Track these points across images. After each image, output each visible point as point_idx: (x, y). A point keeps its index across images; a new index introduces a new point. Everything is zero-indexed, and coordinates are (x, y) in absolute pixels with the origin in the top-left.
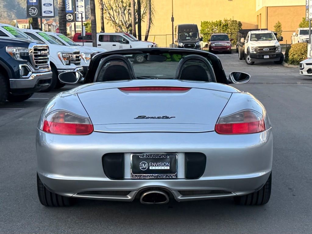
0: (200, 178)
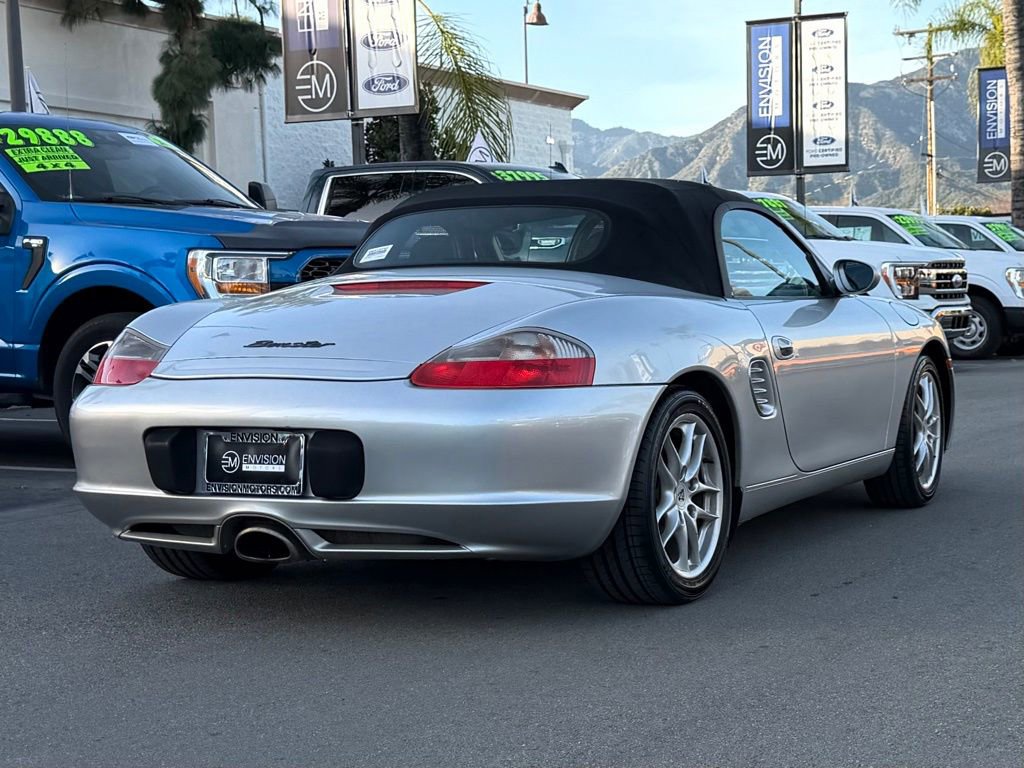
0: (356, 498)
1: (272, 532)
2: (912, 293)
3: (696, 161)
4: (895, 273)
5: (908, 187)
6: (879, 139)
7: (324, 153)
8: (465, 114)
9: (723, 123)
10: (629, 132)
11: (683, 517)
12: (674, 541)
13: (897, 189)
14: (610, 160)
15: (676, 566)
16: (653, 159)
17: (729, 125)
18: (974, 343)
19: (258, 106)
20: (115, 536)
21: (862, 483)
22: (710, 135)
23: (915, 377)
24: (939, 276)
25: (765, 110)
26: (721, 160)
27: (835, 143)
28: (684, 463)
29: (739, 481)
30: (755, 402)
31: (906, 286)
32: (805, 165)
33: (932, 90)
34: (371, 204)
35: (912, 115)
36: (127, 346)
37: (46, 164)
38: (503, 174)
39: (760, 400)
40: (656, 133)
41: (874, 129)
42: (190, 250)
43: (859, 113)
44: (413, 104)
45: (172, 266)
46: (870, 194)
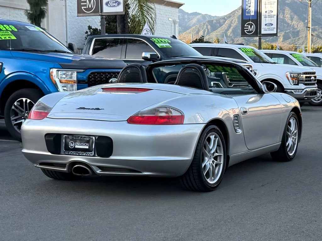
1: (84, 167)
2: (297, 83)
3: (224, 25)
4: (291, 76)
5: (302, 37)
6: (292, 19)
7: (88, 23)
8: (140, 14)
9: (234, 11)
10: (199, 14)
11: (211, 165)
12: (208, 173)
13: (298, 38)
14: (192, 25)
15: (208, 180)
16: (208, 24)
17: (236, 12)
18: (319, 100)
19: (64, 5)
20: (34, 166)
21: (270, 153)
22: (229, 16)
23: (289, 119)
24: (306, 77)
25: (248, 13)
26: (233, 25)
27: (273, 26)
28: (211, 148)
29: (229, 153)
30: (234, 128)
31: (295, 81)
32: (262, 33)
33: (310, 4)
34: (108, 48)
35: (304, 10)
36: (39, 107)
37: (2, 37)
38: (155, 40)
39: (236, 128)
40: (210, 15)
41: (290, 15)
42: (51, 68)
43: (285, 9)
44: (122, 11)
45: (45, 73)
46: (288, 40)
